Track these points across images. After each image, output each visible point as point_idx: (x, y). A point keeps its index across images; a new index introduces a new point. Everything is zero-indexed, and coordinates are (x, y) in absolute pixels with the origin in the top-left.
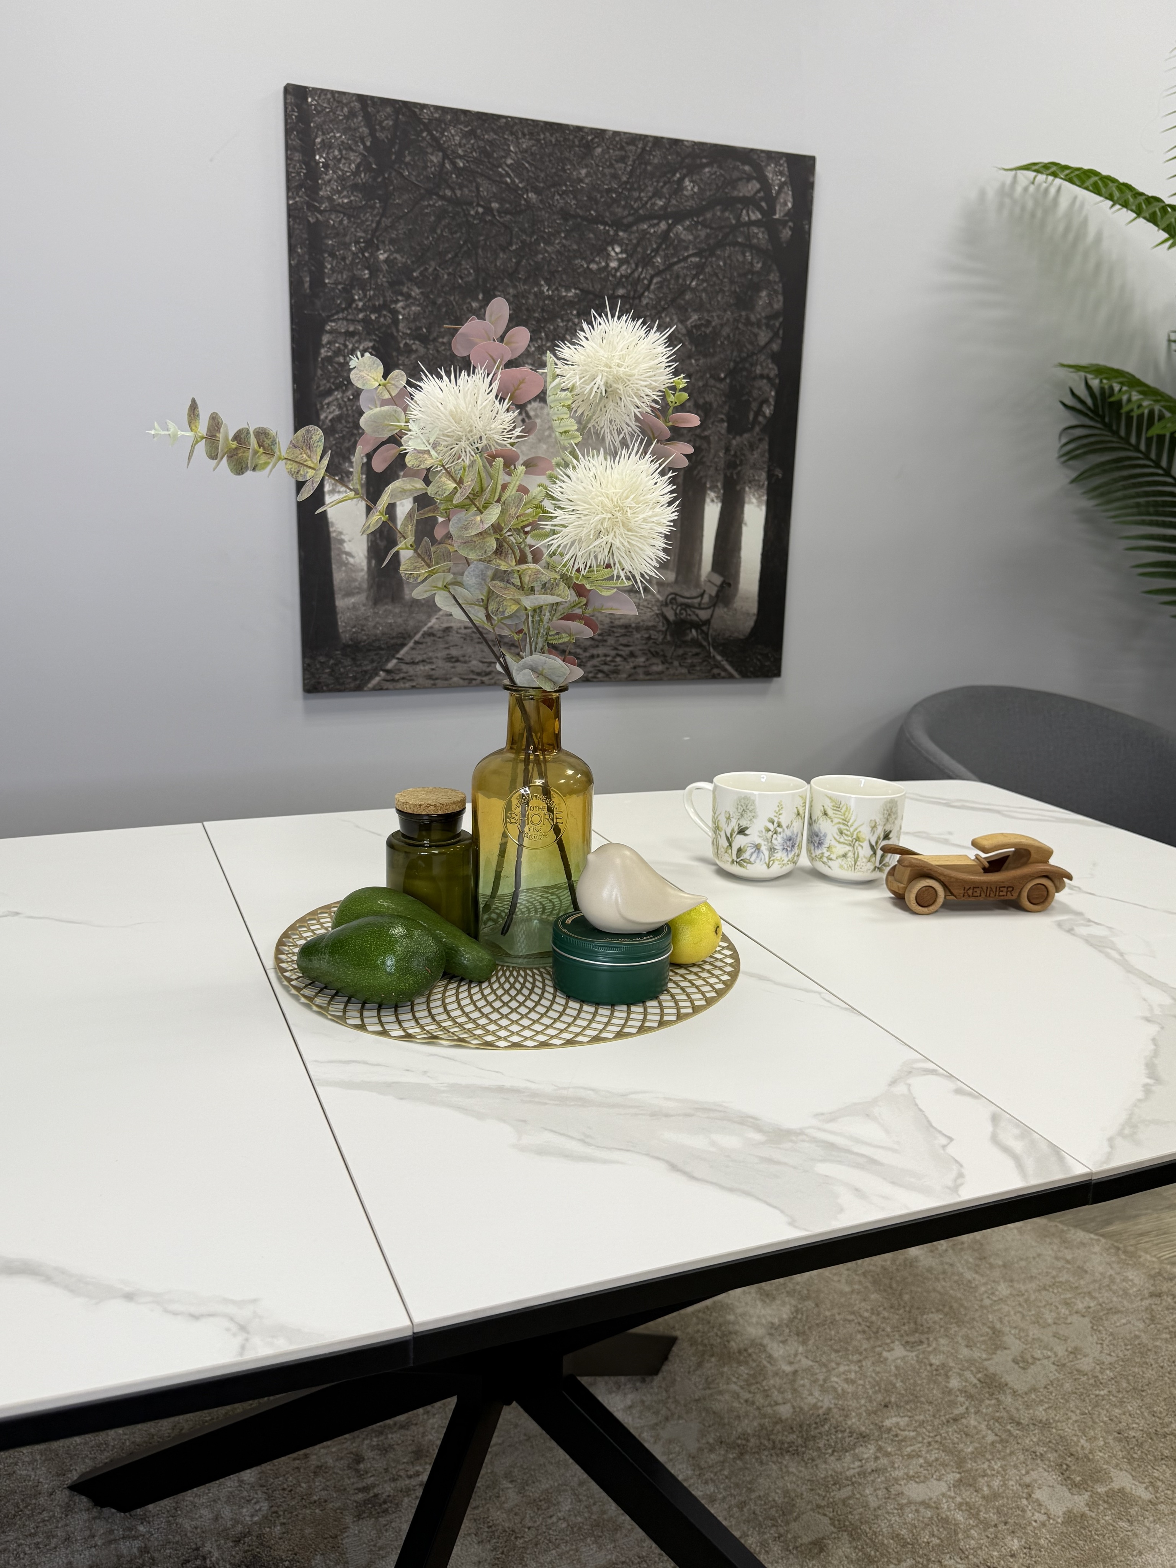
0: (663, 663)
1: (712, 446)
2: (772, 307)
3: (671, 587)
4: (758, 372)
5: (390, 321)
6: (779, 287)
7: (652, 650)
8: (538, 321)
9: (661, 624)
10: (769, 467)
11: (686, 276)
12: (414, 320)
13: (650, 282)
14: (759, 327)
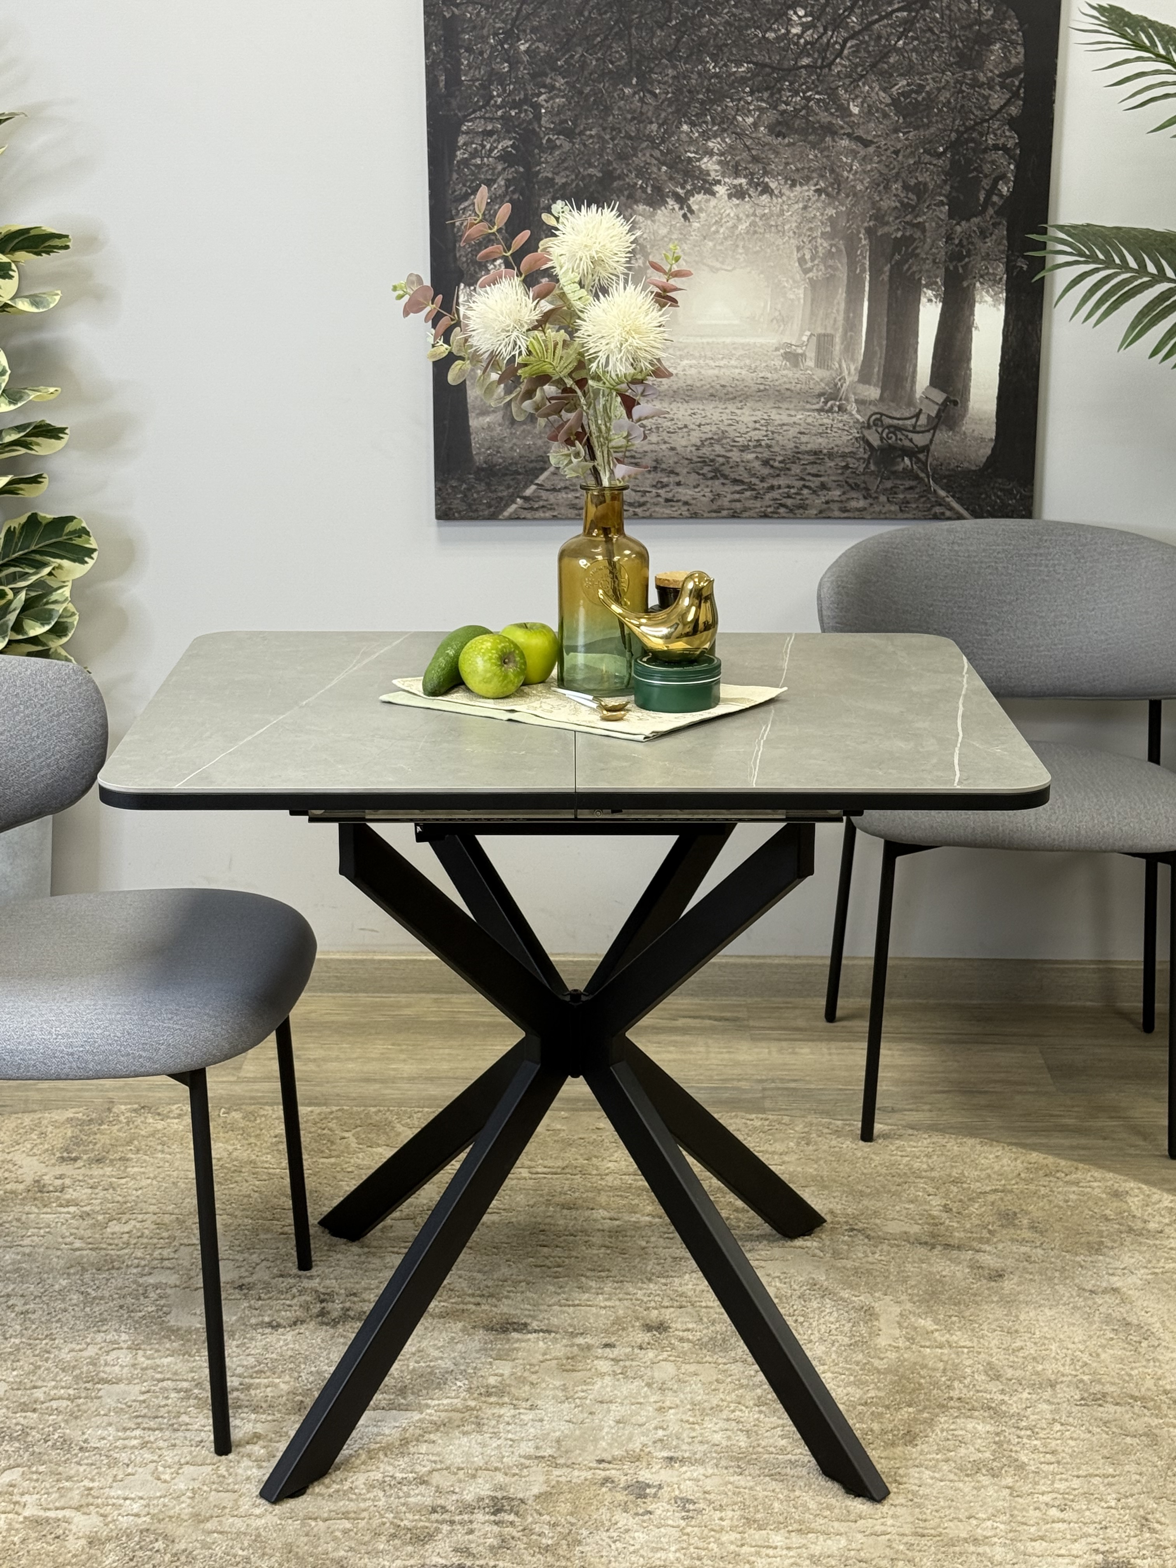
0: (865, 498)
1: (928, 234)
2: (1009, 62)
3: (875, 405)
4: (990, 142)
5: (531, 116)
6: (1018, 37)
7: (851, 481)
8: (702, 103)
9: (862, 450)
10: (1007, 257)
11: (889, 36)
12: (558, 113)
13: (843, 47)
14: (991, 88)
